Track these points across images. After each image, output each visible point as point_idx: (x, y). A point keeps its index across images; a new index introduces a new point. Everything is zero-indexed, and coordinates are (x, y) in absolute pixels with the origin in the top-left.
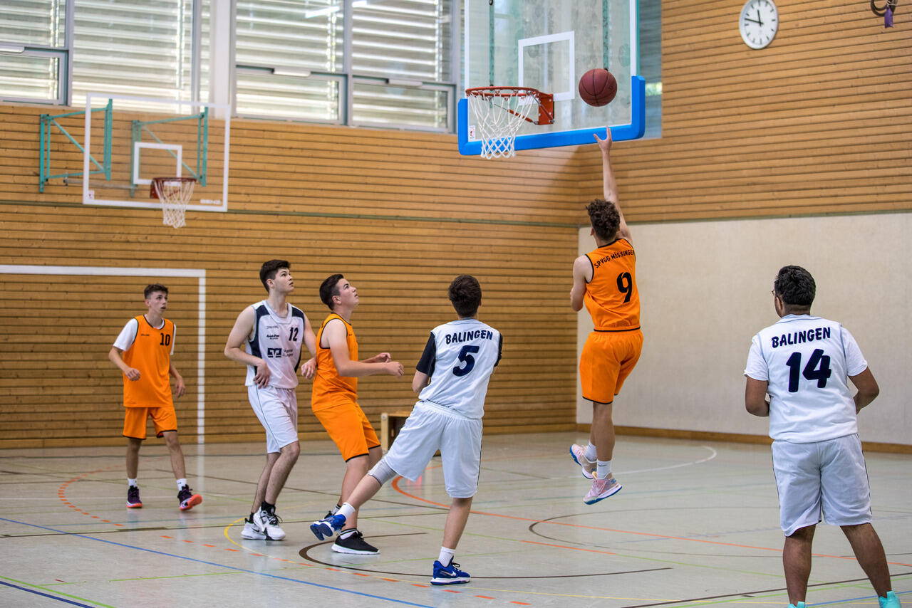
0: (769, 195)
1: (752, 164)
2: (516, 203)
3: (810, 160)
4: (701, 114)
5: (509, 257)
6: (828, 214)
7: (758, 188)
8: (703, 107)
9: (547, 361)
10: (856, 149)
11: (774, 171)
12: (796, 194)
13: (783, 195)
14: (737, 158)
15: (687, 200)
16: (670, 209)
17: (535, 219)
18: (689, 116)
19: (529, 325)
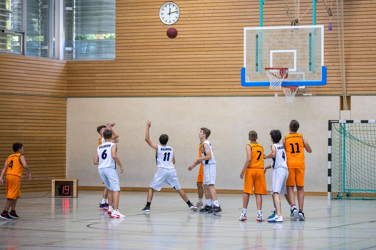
0: (174, 87)
1: (165, 74)
2: (48, 87)
3: (196, 73)
4: (137, 51)
5: (45, 111)
6: (204, 96)
7: (168, 84)
8: (138, 48)
9: (57, 158)
10: (219, 70)
11: (176, 77)
12: (188, 87)
13: (181, 87)
14: (157, 70)
15: (129, 88)
16: (120, 91)
17: (53, 94)
18: (130, 51)
19: (51, 142)
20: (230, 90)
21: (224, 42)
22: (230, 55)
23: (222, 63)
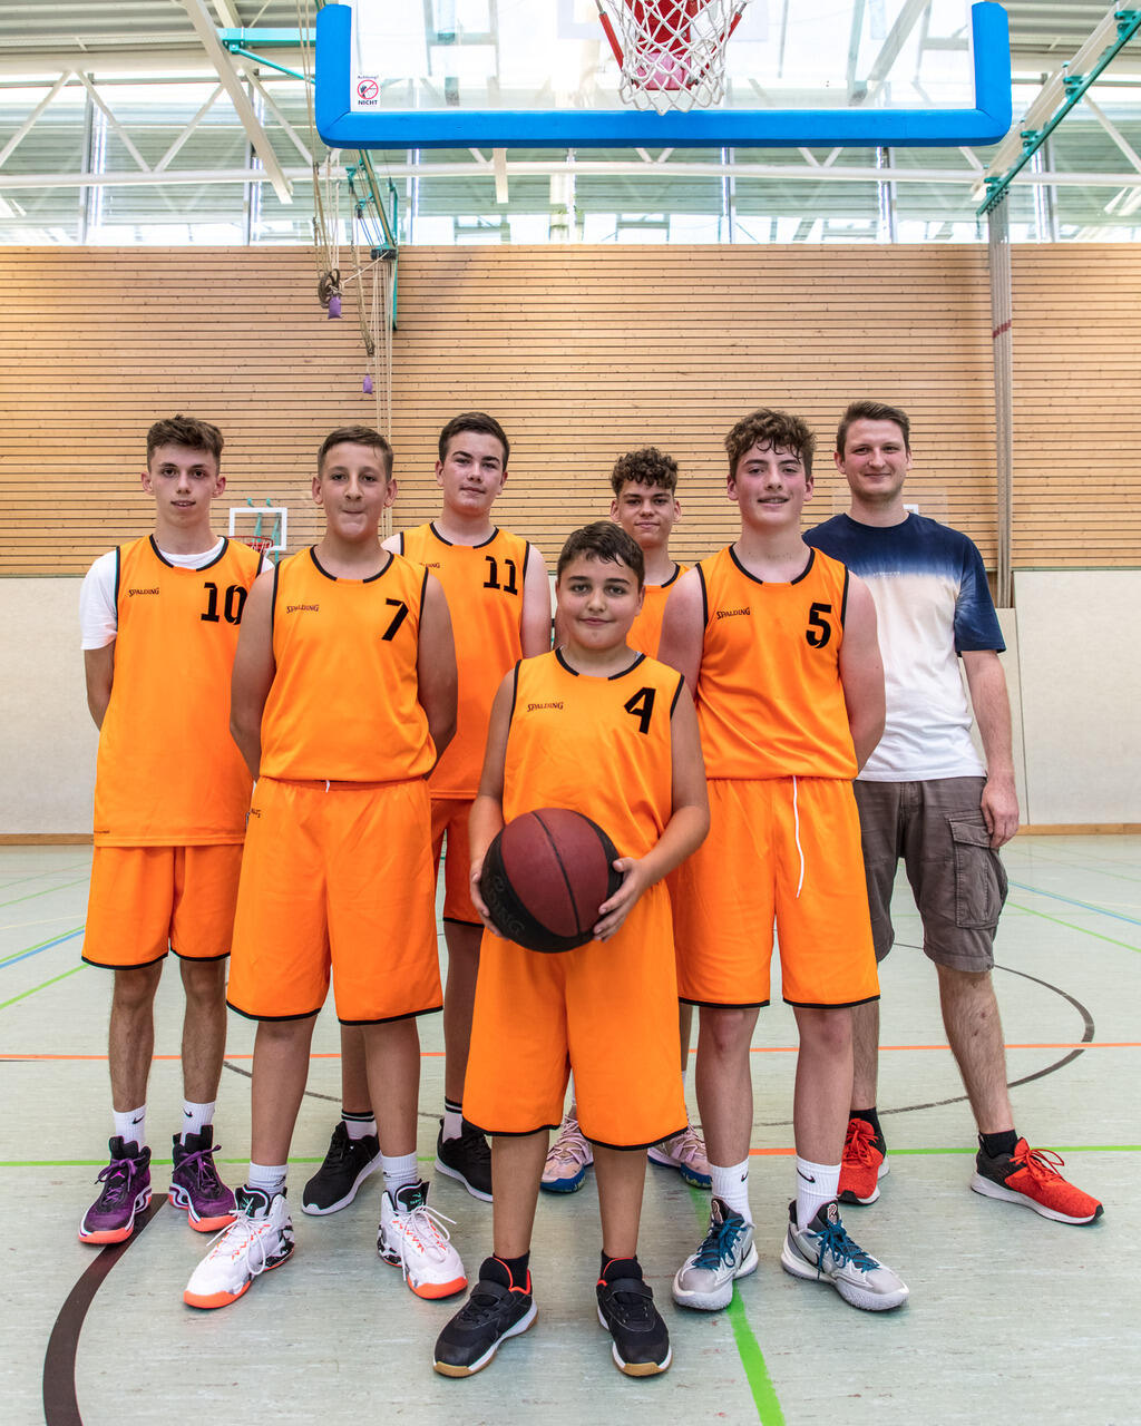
20: (63, 561)
21: (51, 433)
22: (67, 469)
23: (41, 487)
